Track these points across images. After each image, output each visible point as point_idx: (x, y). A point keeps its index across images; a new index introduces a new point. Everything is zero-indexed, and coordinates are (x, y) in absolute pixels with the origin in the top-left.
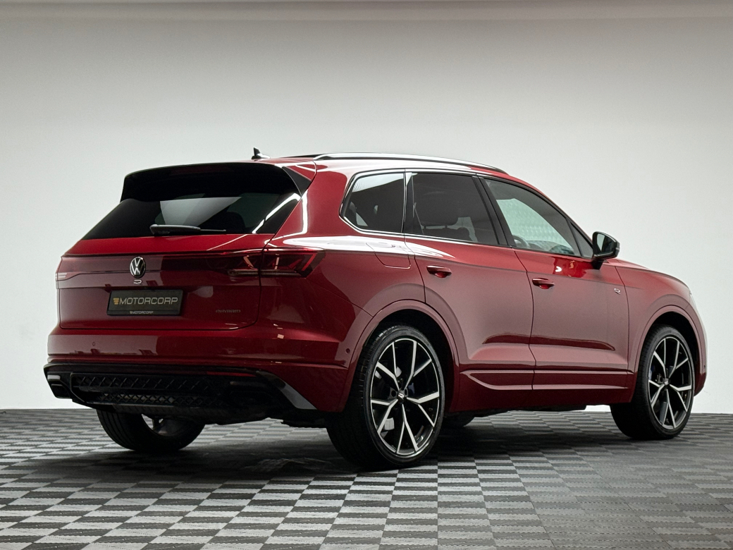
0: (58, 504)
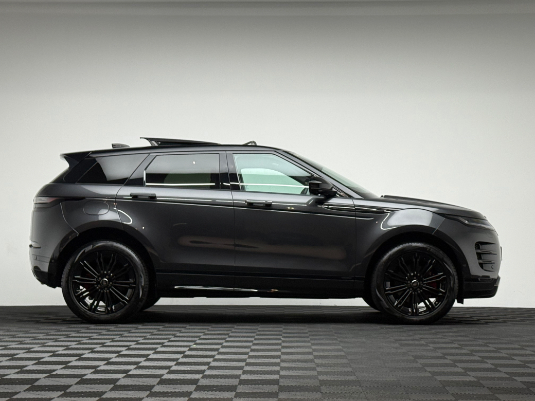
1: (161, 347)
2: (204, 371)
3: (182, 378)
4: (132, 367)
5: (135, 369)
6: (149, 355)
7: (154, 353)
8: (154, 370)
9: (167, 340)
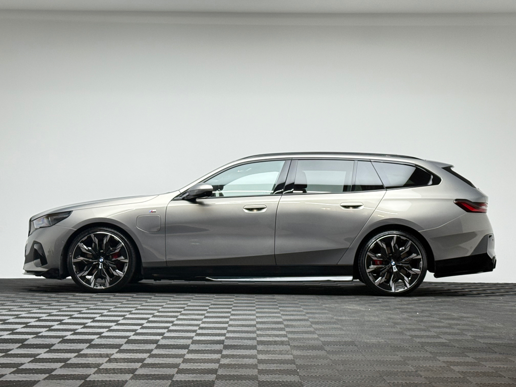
0: (17, 348)
1: (129, 314)
2: (164, 333)
3: (146, 339)
4: (105, 330)
5: (107, 331)
6: (119, 321)
7: (123, 319)
8: (123, 333)
9: (135, 309)
